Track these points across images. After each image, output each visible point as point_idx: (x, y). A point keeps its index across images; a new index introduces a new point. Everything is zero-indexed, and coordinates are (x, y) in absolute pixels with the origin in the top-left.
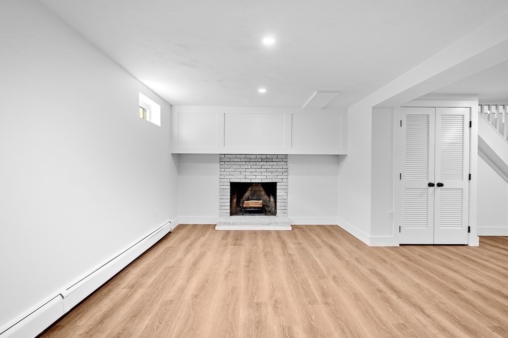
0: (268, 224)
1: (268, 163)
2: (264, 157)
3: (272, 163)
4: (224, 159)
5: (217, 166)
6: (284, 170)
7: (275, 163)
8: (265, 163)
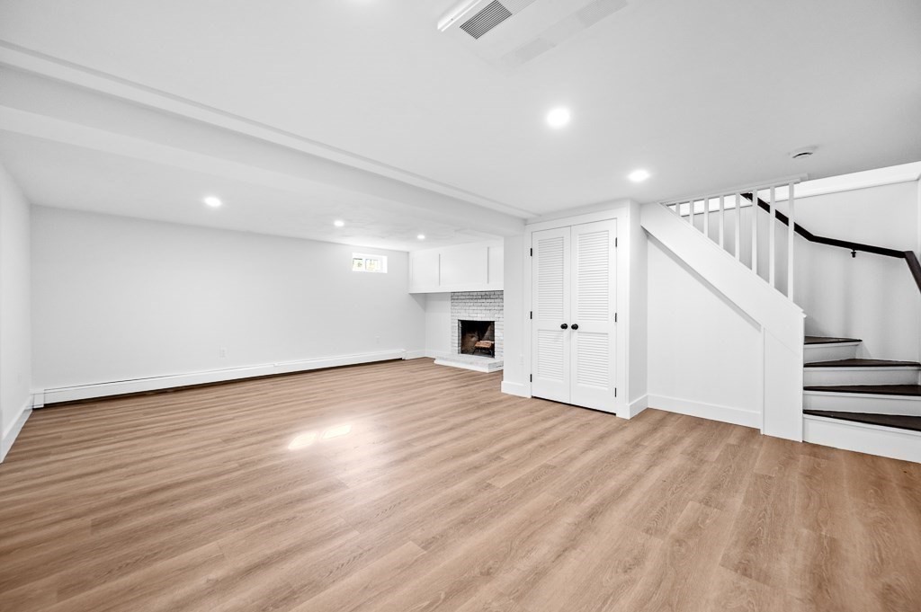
0: (471, 363)
1: (488, 301)
2: (483, 294)
3: (489, 301)
4: (456, 297)
5: (449, 303)
6: (499, 308)
7: (493, 301)
8: (484, 301)
